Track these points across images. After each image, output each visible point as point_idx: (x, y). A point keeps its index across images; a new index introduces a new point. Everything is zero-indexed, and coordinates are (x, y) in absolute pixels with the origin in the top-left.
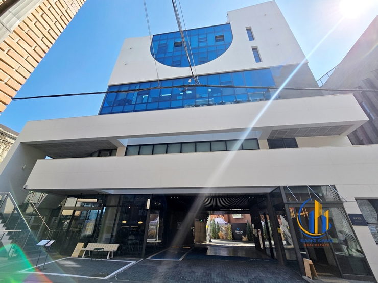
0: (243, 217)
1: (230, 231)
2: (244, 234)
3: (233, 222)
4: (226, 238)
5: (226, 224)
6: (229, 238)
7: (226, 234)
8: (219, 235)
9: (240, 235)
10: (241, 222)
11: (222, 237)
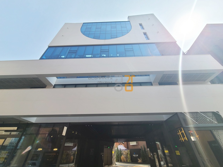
0: (137, 144)
1: (129, 155)
2: (139, 157)
3: (130, 148)
4: (127, 161)
5: (126, 150)
6: (129, 161)
7: (126, 157)
8: (122, 158)
9: (136, 158)
10: (136, 148)
11: (124, 160)
